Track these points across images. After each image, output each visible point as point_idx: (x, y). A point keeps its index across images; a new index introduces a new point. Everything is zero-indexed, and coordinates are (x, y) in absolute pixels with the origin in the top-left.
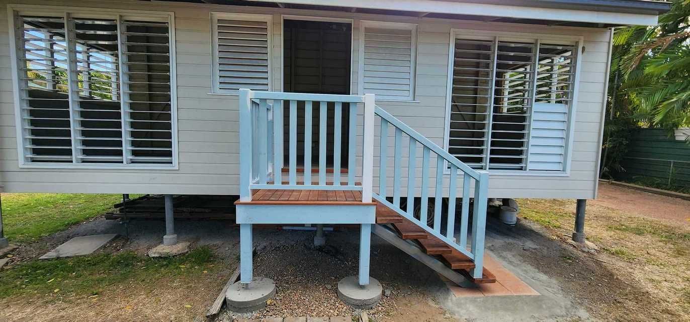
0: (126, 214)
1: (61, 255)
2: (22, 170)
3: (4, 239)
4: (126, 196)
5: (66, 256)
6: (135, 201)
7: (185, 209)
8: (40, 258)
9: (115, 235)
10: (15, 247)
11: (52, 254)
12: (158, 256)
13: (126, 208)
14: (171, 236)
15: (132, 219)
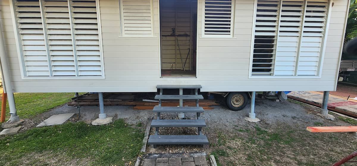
0: (78, 103)
1: (48, 124)
2: (24, 81)
3: (17, 117)
4: (77, 93)
5: (50, 125)
6: (82, 96)
7: (108, 100)
8: (36, 126)
9: (74, 114)
10: (24, 121)
11: (42, 124)
12: (97, 125)
13: (79, 99)
14: (103, 114)
15: (81, 105)
